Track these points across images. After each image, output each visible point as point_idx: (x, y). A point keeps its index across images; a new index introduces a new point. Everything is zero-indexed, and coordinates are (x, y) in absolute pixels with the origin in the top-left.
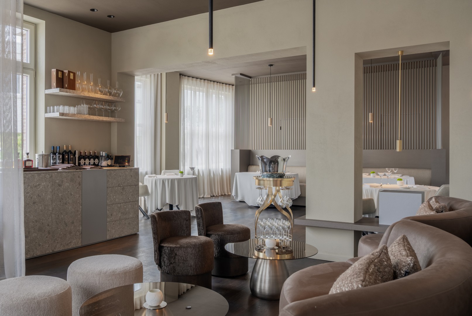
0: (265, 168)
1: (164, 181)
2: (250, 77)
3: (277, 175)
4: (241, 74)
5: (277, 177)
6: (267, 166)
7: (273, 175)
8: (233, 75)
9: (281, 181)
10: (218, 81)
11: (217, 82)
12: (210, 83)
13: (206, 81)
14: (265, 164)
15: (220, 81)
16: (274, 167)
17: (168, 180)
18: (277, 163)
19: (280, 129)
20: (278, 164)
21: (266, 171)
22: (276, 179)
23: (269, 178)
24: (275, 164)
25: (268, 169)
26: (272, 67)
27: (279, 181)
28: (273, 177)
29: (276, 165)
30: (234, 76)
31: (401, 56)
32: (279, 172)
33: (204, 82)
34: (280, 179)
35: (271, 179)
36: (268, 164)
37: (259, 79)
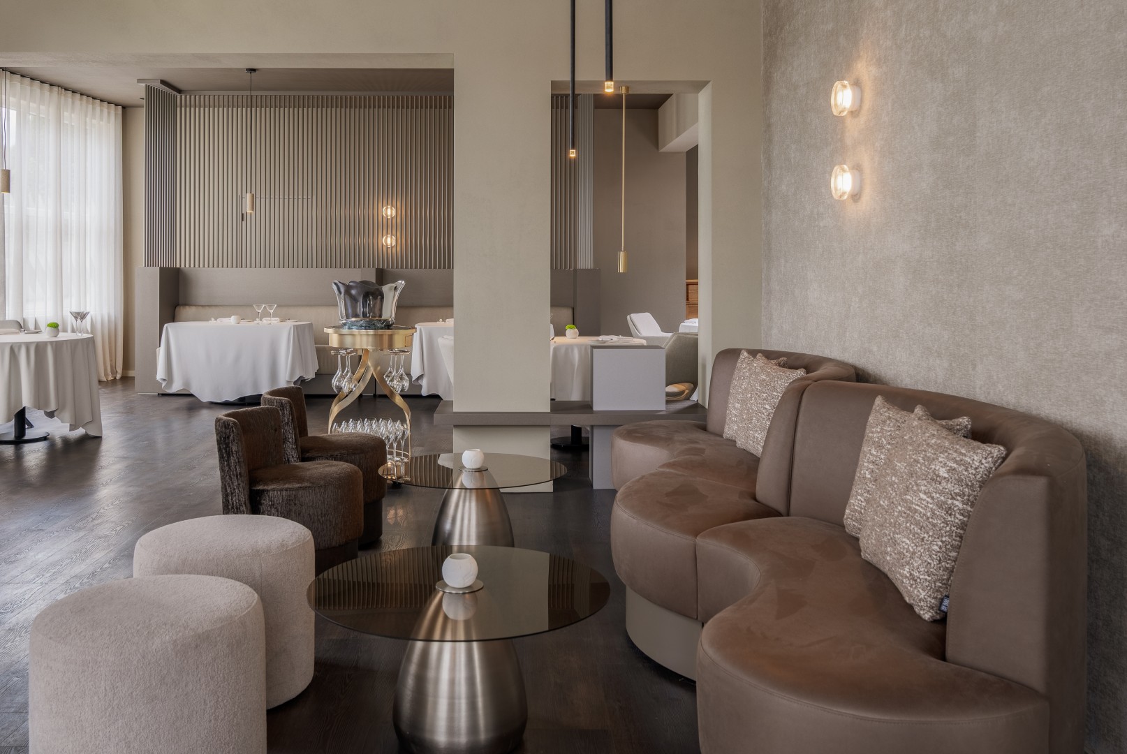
0: (354, 308)
1: (16, 350)
2: (179, 91)
3: (382, 324)
4: (163, 82)
5: (382, 328)
6: (360, 305)
7: (374, 324)
8: (140, 81)
9: (391, 337)
10: (84, 92)
11: (81, 94)
12: (65, 95)
13: (55, 89)
14: (354, 299)
15: (88, 93)
16: (374, 306)
17: (28, 345)
18: (379, 297)
19: (243, 220)
20: (382, 298)
21: (356, 316)
22: (380, 332)
23: (366, 329)
24: (375, 298)
25: (360, 309)
26: (253, 74)
27: (387, 337)
28: (375, 328)
29: (378, 301)
30: (144, 85)
31: (626, 96)
32: (384, 317)
33: (51, 91)
34: (388, 332)
35: (371, 332)
36: (361, 300)
37: (206, 97)
